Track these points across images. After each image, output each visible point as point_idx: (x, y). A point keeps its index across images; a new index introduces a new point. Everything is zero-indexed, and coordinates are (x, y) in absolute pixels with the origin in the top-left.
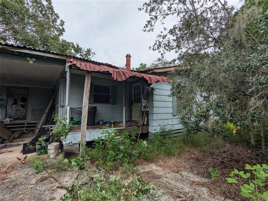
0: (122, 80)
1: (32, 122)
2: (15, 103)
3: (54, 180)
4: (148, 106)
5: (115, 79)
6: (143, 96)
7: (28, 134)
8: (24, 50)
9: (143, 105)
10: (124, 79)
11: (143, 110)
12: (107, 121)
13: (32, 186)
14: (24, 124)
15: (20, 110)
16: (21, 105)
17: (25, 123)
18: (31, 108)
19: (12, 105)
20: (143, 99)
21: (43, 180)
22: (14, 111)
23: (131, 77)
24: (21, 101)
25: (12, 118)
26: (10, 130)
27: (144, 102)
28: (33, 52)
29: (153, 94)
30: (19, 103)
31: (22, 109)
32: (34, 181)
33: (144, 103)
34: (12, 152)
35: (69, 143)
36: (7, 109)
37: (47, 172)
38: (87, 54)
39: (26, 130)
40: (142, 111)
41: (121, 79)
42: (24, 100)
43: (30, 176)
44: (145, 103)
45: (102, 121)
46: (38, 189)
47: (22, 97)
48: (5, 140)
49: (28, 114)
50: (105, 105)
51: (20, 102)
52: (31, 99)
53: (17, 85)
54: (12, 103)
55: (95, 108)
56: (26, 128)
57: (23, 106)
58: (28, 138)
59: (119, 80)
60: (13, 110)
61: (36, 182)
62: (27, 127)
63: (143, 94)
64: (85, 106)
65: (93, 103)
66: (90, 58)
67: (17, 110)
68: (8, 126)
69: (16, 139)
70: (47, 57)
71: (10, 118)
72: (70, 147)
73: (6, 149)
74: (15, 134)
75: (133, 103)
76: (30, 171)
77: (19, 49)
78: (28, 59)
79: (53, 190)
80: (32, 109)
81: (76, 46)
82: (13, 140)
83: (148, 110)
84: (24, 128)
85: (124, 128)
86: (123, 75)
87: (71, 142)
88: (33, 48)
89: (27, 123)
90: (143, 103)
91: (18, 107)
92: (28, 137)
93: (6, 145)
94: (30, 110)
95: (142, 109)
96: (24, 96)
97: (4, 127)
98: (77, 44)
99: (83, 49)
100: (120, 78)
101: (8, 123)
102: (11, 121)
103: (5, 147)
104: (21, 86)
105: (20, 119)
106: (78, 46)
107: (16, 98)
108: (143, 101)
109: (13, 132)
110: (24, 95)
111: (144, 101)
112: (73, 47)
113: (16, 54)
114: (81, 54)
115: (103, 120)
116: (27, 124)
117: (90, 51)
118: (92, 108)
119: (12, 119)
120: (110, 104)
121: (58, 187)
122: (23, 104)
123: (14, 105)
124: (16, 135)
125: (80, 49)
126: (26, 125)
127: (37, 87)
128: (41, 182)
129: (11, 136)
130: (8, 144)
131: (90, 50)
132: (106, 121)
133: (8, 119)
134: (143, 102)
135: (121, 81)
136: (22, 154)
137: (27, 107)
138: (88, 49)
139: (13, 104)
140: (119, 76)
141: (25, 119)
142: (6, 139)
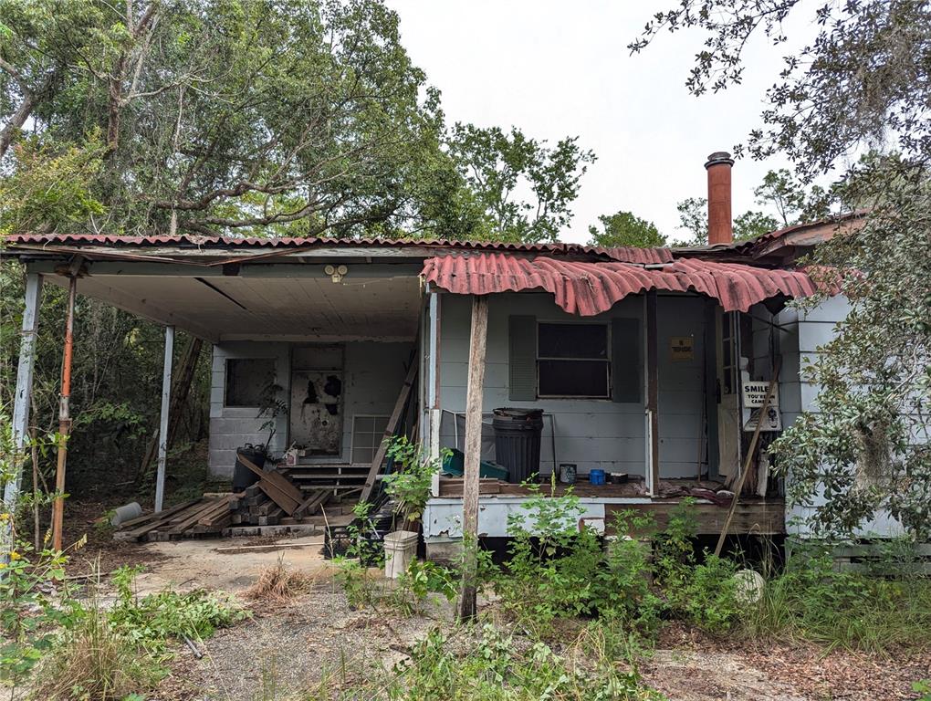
0: (598, 309)
1: (356, 465)
2: (312, 399)
3: (388, 631)
4: (776, 409)
5: (570, 309)
6: (744, 362)
7: (346, 504)
8: (318, 248)
9: (748, 402)
10: (605, 306)
11: (748, 429)
12: (592, 471)
13: (337, 632)
14: (335, 471)
15: (325, 423)
16: (328, 406)
17: (337, 469)
18: (354, 416)
19: (304, 406)
20: (745, 375)
21: (360, 625)
22: (309, 425)
23: (631, 294)
24: (328, 391)
25: (305, 447)
26: (298, 488)
27: (754, 389)
28: (339, 250)
29: (799, 352)
30: (321, 397)
31: (330, 420)
32: (342, 623)
33: (753, 396)
34: (299, 550)
35: (440, 536)
36: (292, 421)
37: (375, 610)
38: (560, 163)
39: (339, 491)
40: (742, 430)
41: (596, 306)
42: (334, 387)
43: (335, 611)
44: (758, 393)
45: (572, 469)
46: (349, 640)
47: (329, 378)
48: (287, 515)
49: (345, 436)
50: (586, 402)
51: (325, 395)
52: (353, 384)
53: (312, 338)
54: (304, 399)
55: (537, 415)
56: (340, 484)
57: (332, 409)
58: (344, 517)
59: (586, 311)
60: (308, 422)
61: (347, 627)
62: (343, 482)
63: (748, 352)
64: (473, 410)
65: (537, 397)
66: (571, 180)
67: (316, 423)
68: (295, 476)
69: (313, 515)
70: (373, 258)
71: (300, 448)
72: (444, 551)
73: (288, 541)
74: (311, 500)
75: (720, 395)
76: (338, 600)
77: (306, 251)
78: (329, 269)
79: (381, 650)
80: (356, 418)
81: (511, 139)
82: (305, 516)
83: (779, 428)
84: (335, 484)
85: (648, 501)
86: (600, 291)
87: (447, 531)
88: (337, 241)
89: (342, 469)
90: (745, 394)
91: (318, 411)
92: (342, 514)
93: (288, 529)
94: (350, 425)
95: (741, 424)
96: (333, 373)
97: (285, 475)
98: (517, 131)
99: (541, 146)
100: (589, 306)
101: (294, 465)
102: (301, 457)
103: (286, 533)
104: (326, 339)
105: (323, 454)
106: (519, 137)
107: (314, 381)
108: (744, 386)
109: (307, 495)
110: (334, 369)
111: (753, 384)
112: (502, 144)
113: (303, 261)
114: (531, 172)
115: (575, 467)
116: (345, 471)
117: (573, 147)
118: (525, 418)
119: (303, 453)
120: (610, 398)
121: (392, 647)
122: (331, 400)
123: (308, 406)
124: (312, 503)
125: (531, 148)
126: (340, 475)
127: (370, 338)
128: (358, 628)
129: (299, 505)
130: (293, 527)
131: (570, 144)
132: (589, 472)
133: (294, 453)
134: (744, 389)
135: (594, 314)
136: (323, 556)
137: (343, 411)
138: (561, 144)
139: (307, 401)
140: (586, 296)
141: (337, 454)
142: (289, 511)
